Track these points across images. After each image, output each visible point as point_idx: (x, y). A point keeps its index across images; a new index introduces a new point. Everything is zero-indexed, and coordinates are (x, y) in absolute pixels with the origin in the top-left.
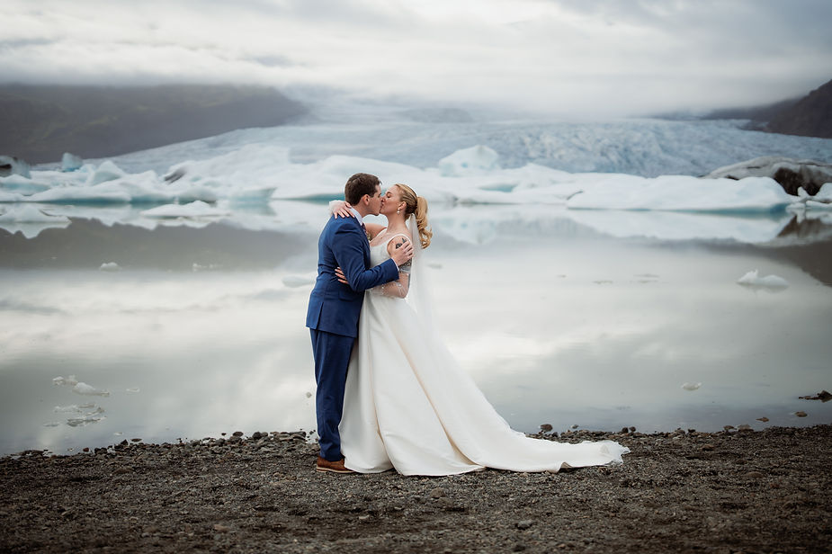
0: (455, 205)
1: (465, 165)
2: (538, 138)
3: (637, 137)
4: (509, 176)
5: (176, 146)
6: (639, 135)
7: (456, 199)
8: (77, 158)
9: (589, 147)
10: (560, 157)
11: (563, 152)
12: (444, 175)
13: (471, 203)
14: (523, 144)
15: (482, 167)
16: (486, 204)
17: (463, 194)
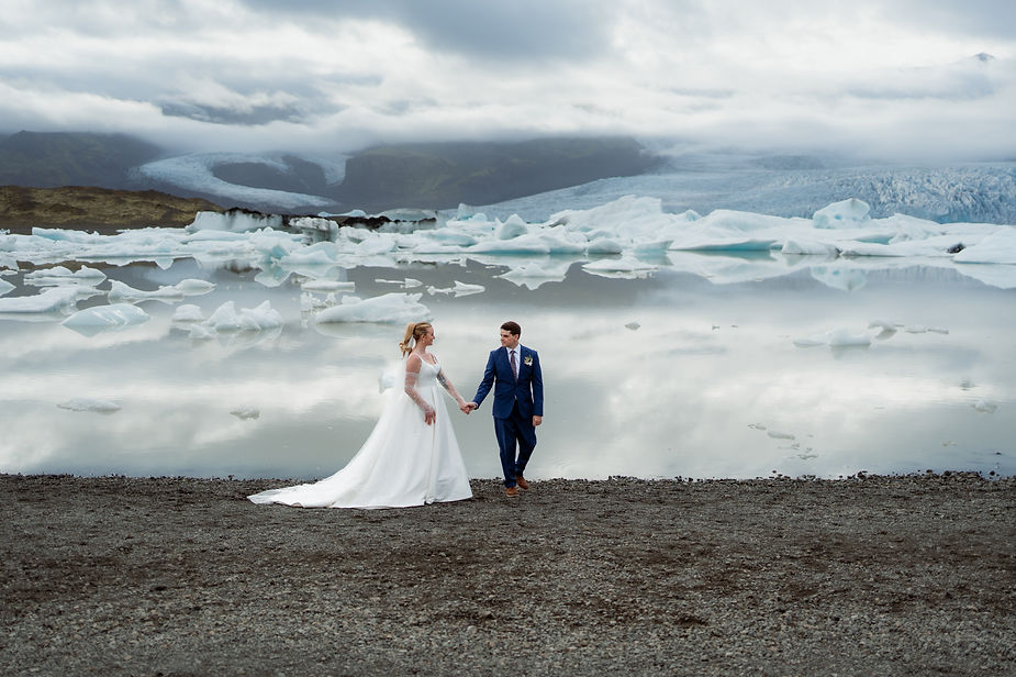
0: (838, 256)
1: (838, 217)
2: (890, 184)
3: (994, 180)
4: (883, 227)
5: (546, 194)
6: (996, 178)
7: (839, 252)
8: (470, 207)
9: (943, 192)
10: (912, 202)
11: (915, 197)
12: (818, 227)
13: (853, 255)
14: (874, 189)
15: (855, 219)
16: (869, 256)
17: (846, 247)
